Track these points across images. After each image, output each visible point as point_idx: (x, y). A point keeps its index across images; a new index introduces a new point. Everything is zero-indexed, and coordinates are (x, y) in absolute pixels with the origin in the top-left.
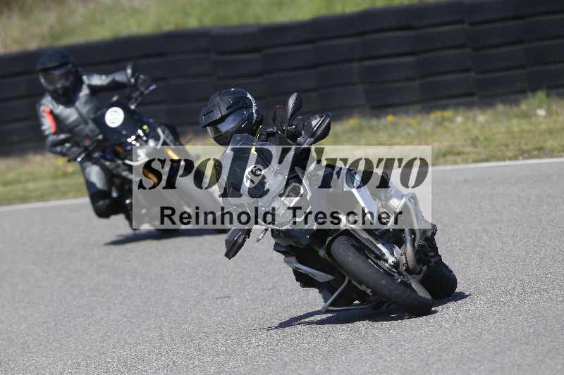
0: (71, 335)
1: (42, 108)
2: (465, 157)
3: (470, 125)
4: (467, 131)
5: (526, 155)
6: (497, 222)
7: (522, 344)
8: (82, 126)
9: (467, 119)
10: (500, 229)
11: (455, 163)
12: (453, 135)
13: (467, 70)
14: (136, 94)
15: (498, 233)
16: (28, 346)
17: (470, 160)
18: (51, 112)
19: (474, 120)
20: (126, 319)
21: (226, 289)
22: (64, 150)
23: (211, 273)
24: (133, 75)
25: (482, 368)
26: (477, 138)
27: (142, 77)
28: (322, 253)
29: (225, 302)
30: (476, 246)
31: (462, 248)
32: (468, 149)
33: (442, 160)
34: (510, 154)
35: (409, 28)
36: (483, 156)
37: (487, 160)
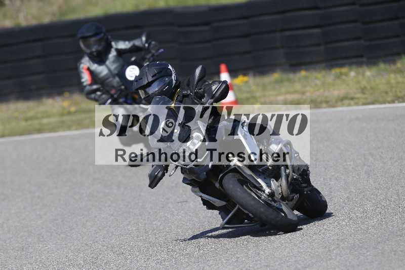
0: (74, 229)
1: (82, 66)
2: (356, 101)
3: (360, 78)
4: (358, 82)
5: (401, 100)
6: (379, 148)
7: (397, 236)
8: (111, 79)
9: (358, 74)
10: (382, 153)
11: (349, 105)
12: (348, 85)
13: (358, 38)
14: (148, 56)
15: (380, 156)
16: (43, 237)
17: (361, 103)
18: (88, 69)
19: (363, 75)
20: (112, 217)
21: (184, 196)
22: (97, 97)
23: (174, 185)
24: (147, 41)
25: (368, 253)
26: (365, 87)
27: (153, 43)
28: (217, 185)
29: (184, 205)
30: (364, 165)
31: (354, 167)
32: (359, 95)
33: (340, 103)
34: (389, 99)
35: (317, 8)
36: (369, 101)
37: (373, 103)
